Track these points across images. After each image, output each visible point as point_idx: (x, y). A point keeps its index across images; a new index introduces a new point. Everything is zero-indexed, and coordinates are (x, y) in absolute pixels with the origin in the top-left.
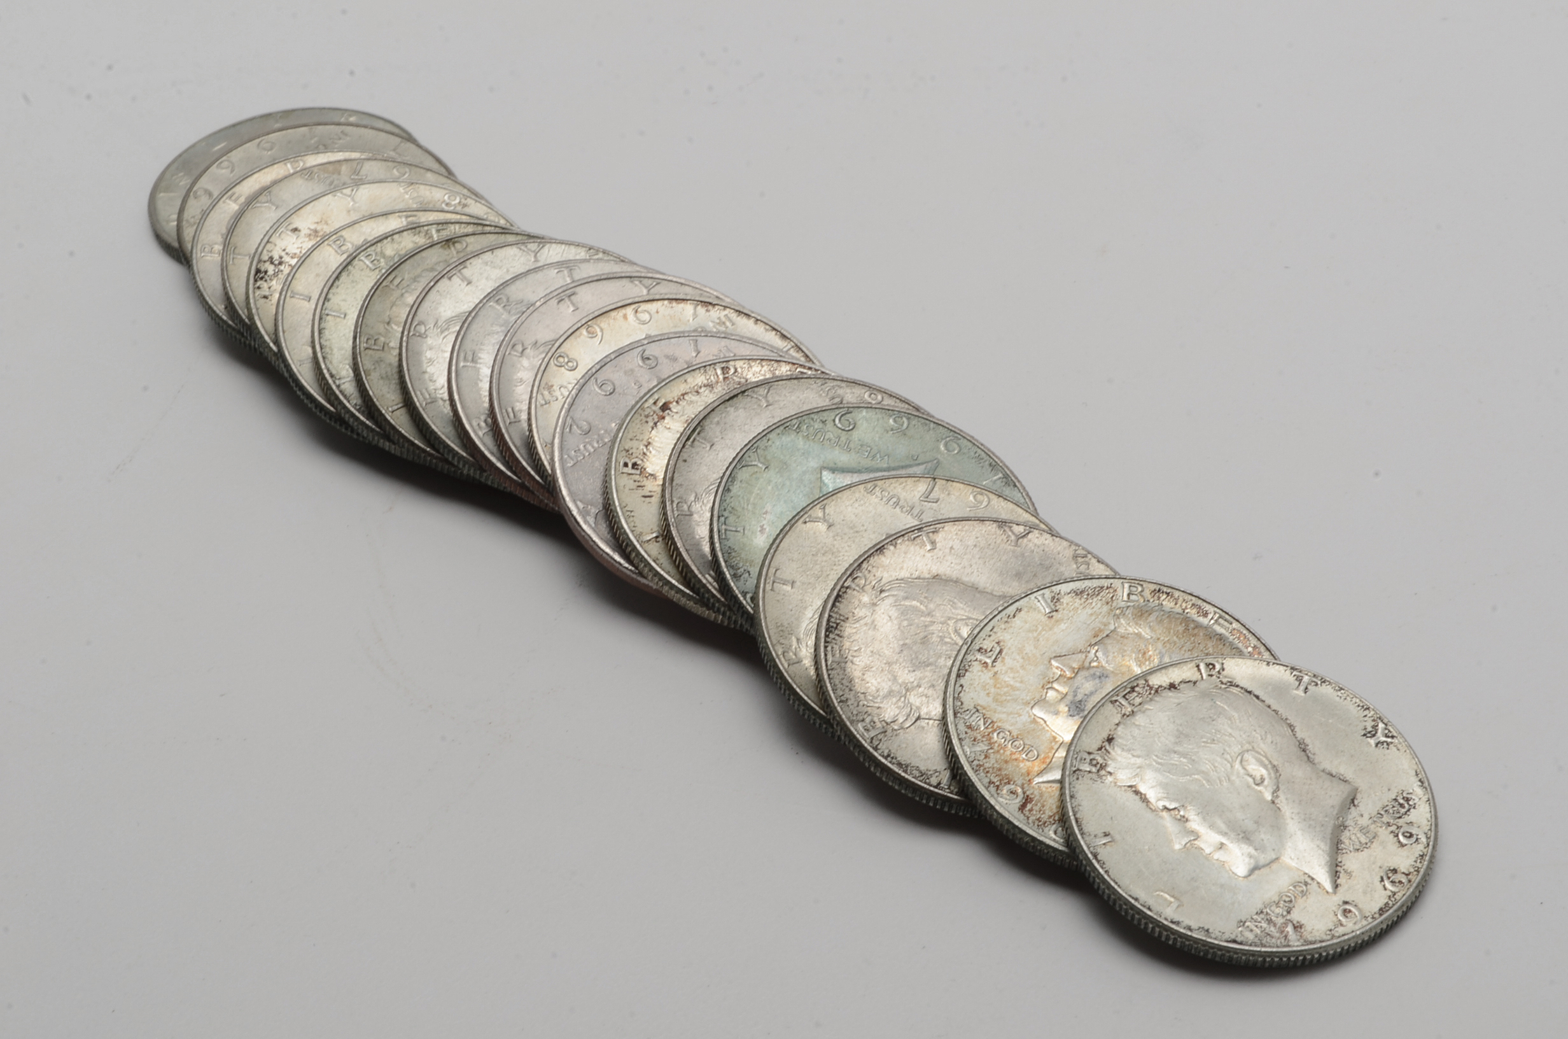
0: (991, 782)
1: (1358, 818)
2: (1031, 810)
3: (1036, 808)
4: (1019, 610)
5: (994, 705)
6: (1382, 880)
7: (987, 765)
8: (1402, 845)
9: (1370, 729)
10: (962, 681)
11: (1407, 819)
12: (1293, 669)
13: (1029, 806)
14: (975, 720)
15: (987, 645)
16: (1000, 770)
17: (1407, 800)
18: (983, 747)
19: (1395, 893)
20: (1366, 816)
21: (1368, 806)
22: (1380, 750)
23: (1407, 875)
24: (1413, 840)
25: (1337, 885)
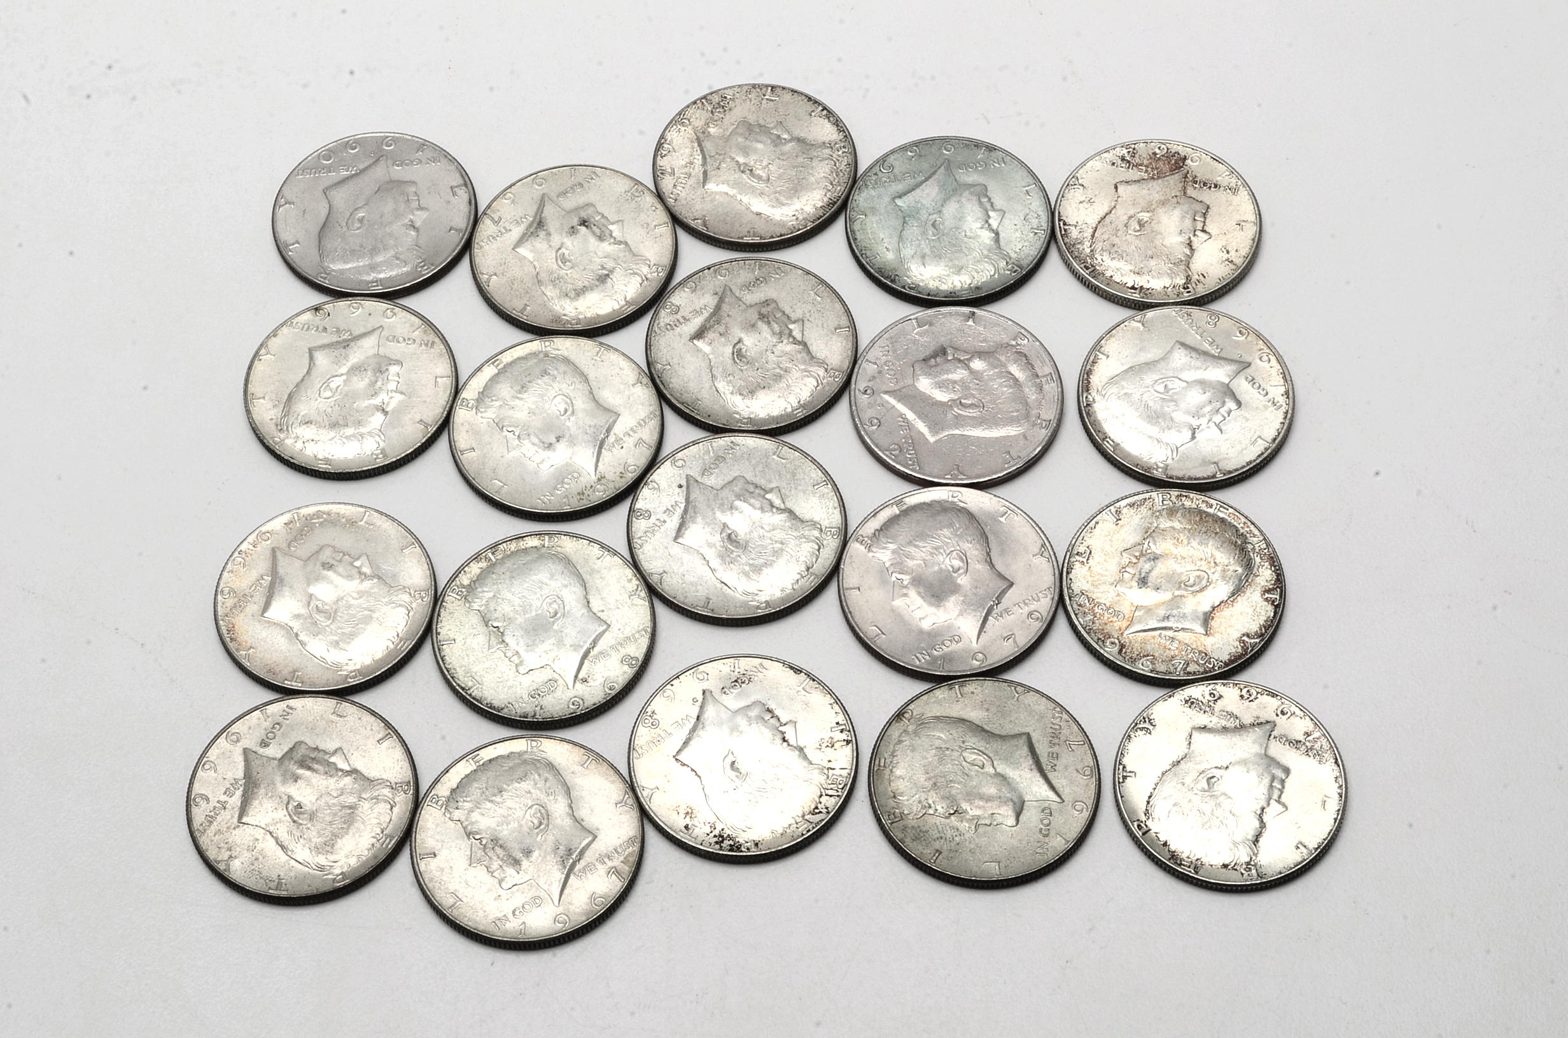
4: (1097, 523)
5: (1092, 589)
10: (1070, 576)
14: (1082, 600)
15: (1081, 549)
16: (1103, 630)
18: (1090, 617)
19: (1258, 693)
20: (1210, 719)
21: (1203, 719)
22: (1157, 722)
23: (1241, 690)
24: (1214, 692)
25: (1268, 722)
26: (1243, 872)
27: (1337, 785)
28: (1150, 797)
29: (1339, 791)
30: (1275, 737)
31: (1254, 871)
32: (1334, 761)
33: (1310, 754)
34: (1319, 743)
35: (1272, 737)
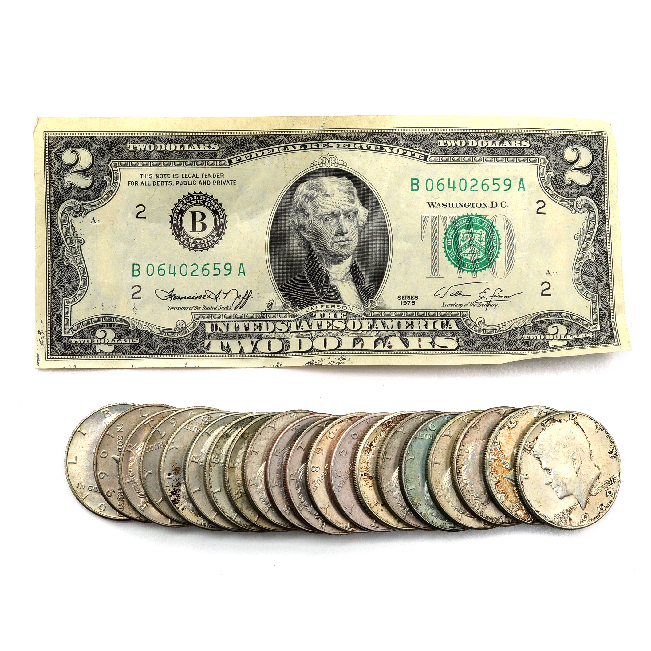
0: (492, 471)
1: (598, 483)
2: (498, 486)
3: (500, 486)
4: (528, 412)
5: (505, 444)
6: (598, 508)
7: (493, 465)
8: (607, 496)
9: (611, 450)
10: (501, 431)
11: (611, 486)
12: (596, 422)
13: (498, 484)
14: (498, 447)
15: (513, 421)
16: (496, 468)
17: (613, 479)
18: (495, 457)
19: (600, 513)
20: (601, 483)
21: (602, 479)
22: (612, 459)
23: (605, 507)
24: (611, 494)
25: (585, 507)
26: (530, 444)
27: (542, 515)
28: (583, 430)
29: (539, 513)
30: (577, 505)
31: (528, 448)
32: (553, 521)
33: (562, 514)
34: (564, 521)
35: (578, 504)
